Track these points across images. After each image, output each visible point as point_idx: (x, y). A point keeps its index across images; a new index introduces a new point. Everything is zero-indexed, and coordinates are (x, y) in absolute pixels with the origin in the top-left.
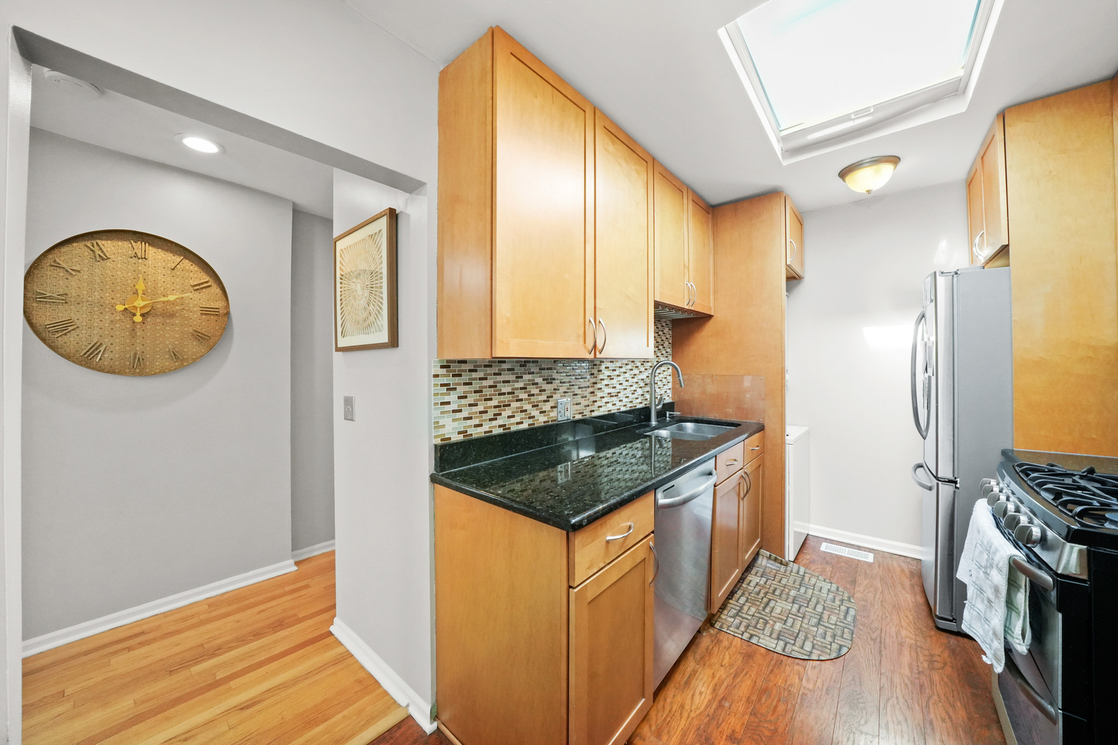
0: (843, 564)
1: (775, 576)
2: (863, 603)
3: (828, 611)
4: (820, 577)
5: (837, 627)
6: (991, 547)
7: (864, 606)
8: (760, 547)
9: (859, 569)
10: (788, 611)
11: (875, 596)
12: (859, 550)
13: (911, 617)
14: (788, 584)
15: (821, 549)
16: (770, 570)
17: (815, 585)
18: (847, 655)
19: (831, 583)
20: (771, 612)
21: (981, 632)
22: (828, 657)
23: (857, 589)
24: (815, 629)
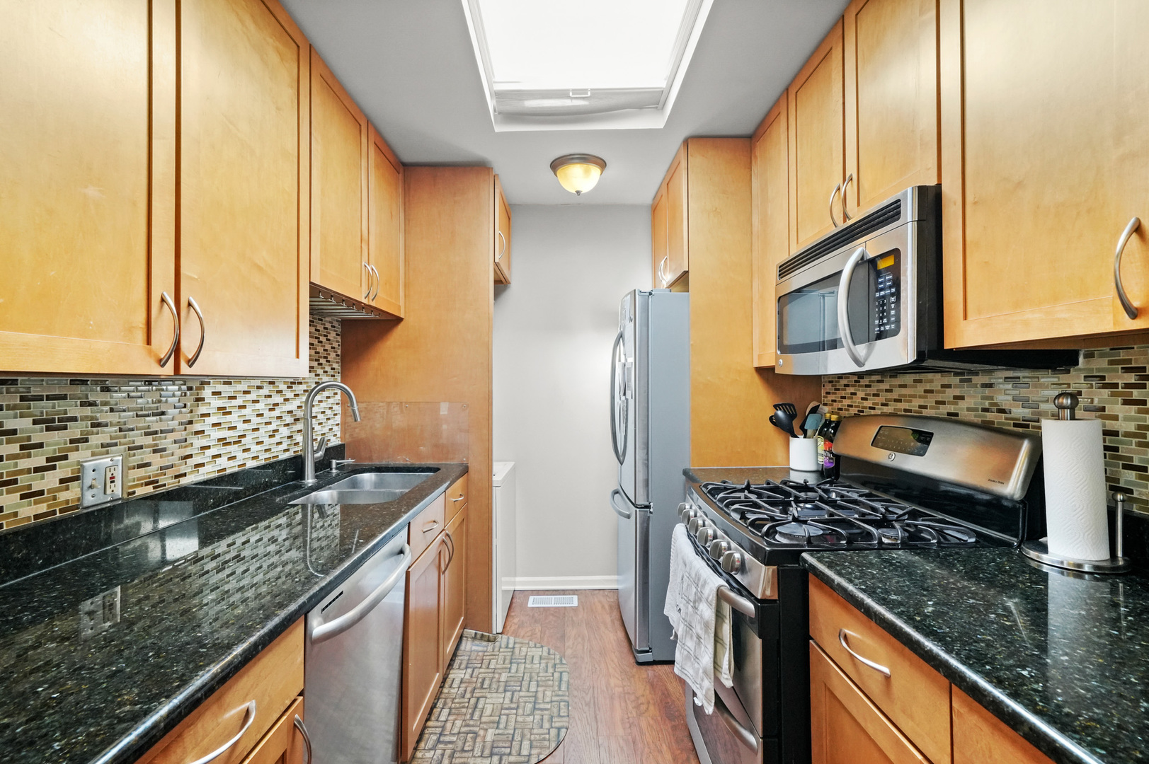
0: (551, 617)
1: (483, 660)
2: (574, 660)
3: (542, 686)
4: (531, 643)
5: (553, 704)
6: (699, 579)
7: (575, 663)
8: (464, 627)
9: (566, 618)
10: (499, 706)
11: (583, 648)
12: (564, 595)
13: (616, 660)
14: (498, 666)
15: (529, 606)
16: (476, 653)
17: (526, 656)
18: (566, 739)
19: (542, 647)
20: (481, 716)
21: (691, 672)
22: (547, 752)
23: (567, 644)
24: (531, 717)
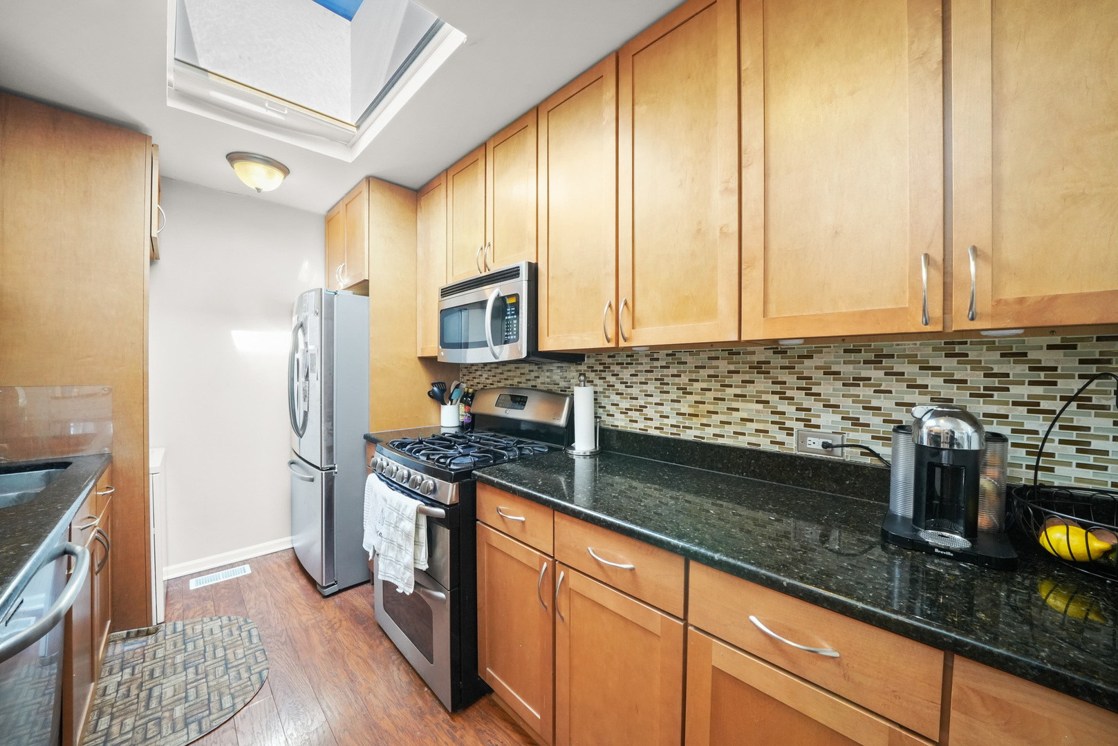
0: (223, 591)
1: (144, 655)
2: (260, 616)
3: (230, 648)
4: (205, 619)
5: (248, 657)
7: (262, 618)
8: (112, 630)
9: (241, 586)
10: (183, 684)
11: (267, 604)
12: (232, 568)
13: (303, 602)
14: (167, 653)
15: (191, 588)
16: (131, 653)
17: (202, 632)
18: (269, 677)
19: (220, 618)
20: (160, 702)
21: (393, 573)
22: (253, 694)
23: (248, 607)
24: (227, 677)
